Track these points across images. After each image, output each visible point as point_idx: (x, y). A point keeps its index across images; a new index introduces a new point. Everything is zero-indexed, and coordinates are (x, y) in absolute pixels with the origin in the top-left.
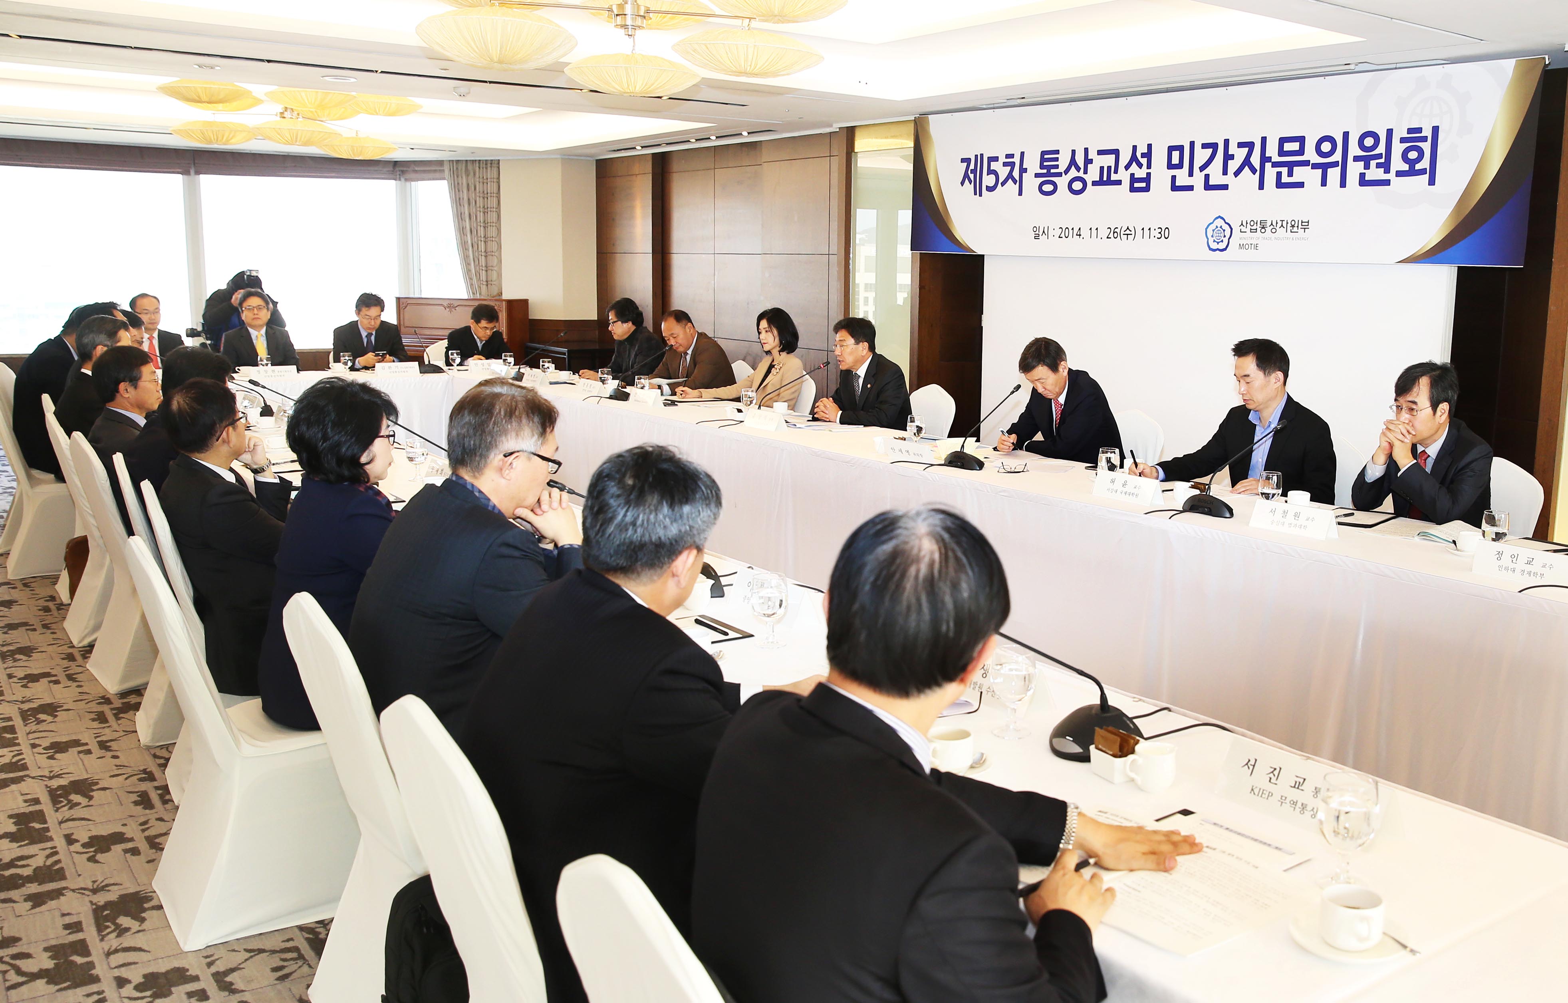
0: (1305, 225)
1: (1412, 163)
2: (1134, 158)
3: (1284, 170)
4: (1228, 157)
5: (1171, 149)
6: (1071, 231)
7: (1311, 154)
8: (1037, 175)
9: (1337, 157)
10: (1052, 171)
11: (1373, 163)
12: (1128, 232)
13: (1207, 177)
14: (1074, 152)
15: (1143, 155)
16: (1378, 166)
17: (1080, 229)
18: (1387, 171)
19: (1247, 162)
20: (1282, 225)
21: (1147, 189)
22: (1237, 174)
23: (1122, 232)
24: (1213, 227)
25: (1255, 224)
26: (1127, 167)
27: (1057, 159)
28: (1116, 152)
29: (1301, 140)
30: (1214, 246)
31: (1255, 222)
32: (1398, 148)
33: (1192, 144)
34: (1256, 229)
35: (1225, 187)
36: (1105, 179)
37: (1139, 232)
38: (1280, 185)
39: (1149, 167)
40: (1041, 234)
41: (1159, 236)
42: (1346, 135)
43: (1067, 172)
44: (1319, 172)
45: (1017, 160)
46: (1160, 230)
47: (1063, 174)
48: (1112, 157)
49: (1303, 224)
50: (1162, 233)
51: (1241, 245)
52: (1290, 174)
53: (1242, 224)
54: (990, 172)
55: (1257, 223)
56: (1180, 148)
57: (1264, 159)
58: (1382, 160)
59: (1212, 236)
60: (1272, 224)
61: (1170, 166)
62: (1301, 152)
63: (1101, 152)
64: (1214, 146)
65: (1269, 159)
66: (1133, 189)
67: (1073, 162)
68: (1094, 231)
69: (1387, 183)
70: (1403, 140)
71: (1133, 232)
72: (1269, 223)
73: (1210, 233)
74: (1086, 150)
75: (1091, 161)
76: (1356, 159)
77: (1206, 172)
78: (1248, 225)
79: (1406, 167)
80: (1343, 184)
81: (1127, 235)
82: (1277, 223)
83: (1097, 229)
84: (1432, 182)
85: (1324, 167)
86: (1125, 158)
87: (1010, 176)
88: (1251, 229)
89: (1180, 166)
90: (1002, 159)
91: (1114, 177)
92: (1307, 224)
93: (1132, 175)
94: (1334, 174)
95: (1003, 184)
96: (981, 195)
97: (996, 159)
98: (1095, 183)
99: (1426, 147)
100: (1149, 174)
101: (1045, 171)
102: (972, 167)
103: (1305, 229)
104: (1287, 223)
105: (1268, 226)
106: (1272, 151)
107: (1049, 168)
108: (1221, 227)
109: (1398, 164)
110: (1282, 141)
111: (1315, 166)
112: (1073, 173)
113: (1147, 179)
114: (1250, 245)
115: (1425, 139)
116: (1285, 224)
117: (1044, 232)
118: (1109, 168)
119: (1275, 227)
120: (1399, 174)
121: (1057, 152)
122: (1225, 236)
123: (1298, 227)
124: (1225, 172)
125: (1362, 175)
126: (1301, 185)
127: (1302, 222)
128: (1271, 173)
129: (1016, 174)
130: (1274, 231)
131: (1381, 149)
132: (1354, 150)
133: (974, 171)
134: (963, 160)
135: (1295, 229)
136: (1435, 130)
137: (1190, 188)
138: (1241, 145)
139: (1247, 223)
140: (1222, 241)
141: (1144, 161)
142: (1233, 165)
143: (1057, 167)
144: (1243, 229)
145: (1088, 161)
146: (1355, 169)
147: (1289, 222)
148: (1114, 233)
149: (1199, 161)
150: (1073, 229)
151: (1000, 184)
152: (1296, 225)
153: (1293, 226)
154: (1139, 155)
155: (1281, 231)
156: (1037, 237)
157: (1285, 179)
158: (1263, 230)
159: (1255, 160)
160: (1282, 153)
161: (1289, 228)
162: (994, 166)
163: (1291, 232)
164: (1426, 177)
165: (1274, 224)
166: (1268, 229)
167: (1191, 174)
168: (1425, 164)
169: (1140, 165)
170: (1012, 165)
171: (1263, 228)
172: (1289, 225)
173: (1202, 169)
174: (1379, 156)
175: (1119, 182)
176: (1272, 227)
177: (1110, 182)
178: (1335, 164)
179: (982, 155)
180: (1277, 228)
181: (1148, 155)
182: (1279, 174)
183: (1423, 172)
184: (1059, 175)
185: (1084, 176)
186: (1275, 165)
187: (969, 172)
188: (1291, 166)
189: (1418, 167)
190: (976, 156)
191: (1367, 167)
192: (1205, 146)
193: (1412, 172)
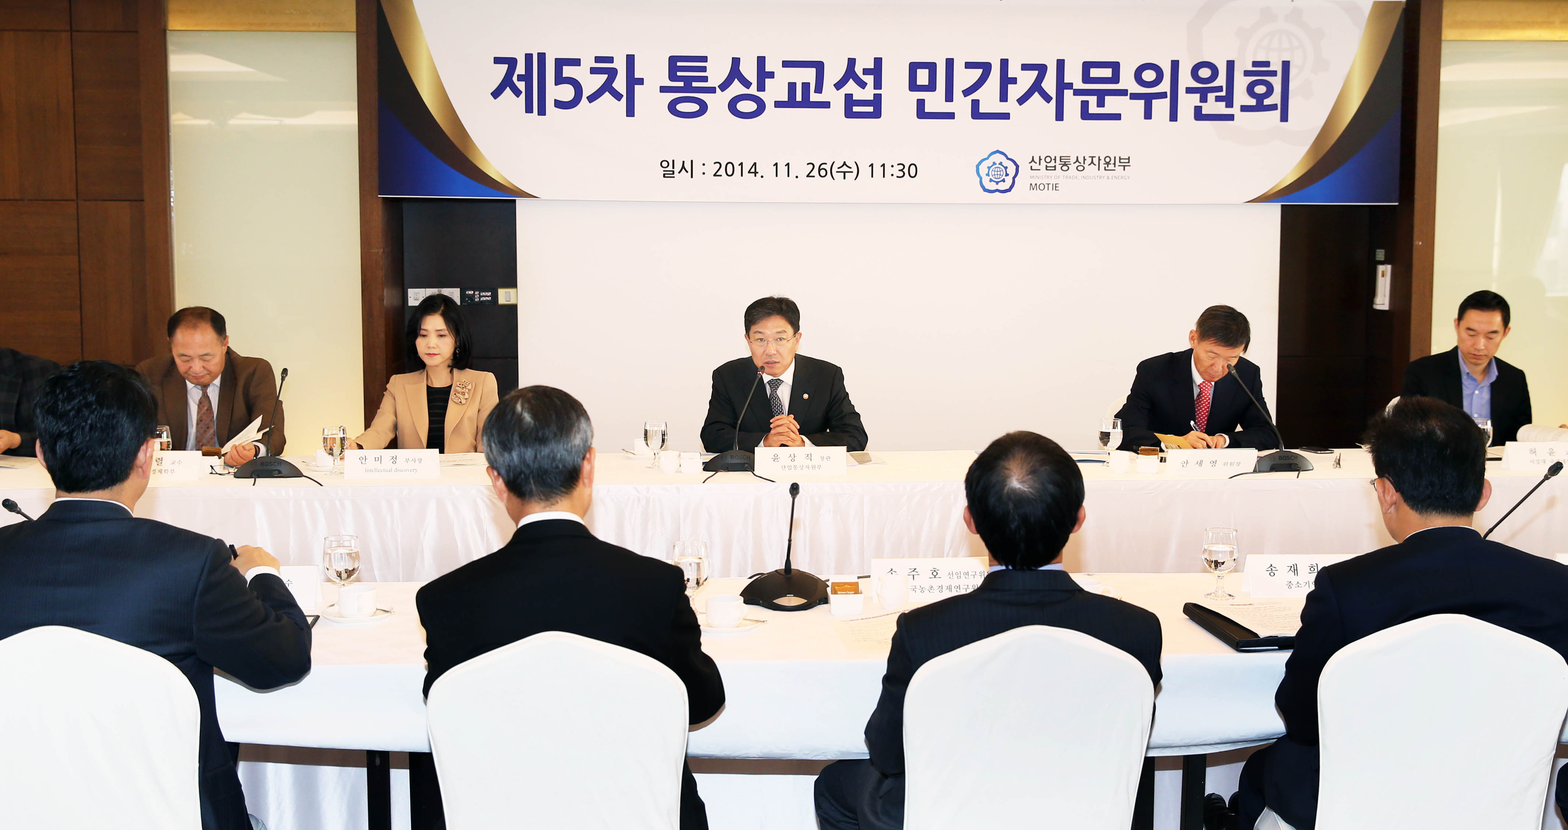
0: (1125, 163)
1: (1260, 98)
2: (850, 73)
3: (1093, 100)
4: (1006, 81)
5: (914, 67)
6: (738, 169)
7: (1127, 82)
8: (663, 89)
9: (1165, 86)
10: (695, 84)
11: (1211, 96)
12: (845, 169)
13: (975, 104)
14: (736, 62)
15: (866, 72)
16: (1218, 99)
17: (755, 164)
18: (1230, 105)
19: (1036, 87)
20: (1092, 162)
21: (877, 114)
22: (1022, 101)
23: (835, 169)
24: (989, 163)
25: (1053, 161)
26: (839, 85)
27: (704, 69)
28: (819, 67)
29: (1115, 66)
30: (992, 186)
31: (1053, 158)
32: (1241, 83)
33: (950, 63)
34: (1055, 166)
35: (1006, 116)
36: (799, 98)
37: (865, 171)
38: (1086, 115)
39: (878, 85)
40: (677, 169)
41: (901, 174)
42: (1175, 65)
43: (724, 86)
44: (1141, 103)
45: (620, 65)
46: (901, 167)
47: (718, 89)
48: (813, 71)
49: (1122, 161)
50: (906, 170)
51: (1033, 185)
52: (1101, 104)
53: (1033, 160)
54: (560, 80)
55: (1055, 159)
56: (931, 67)
57: (1062, 86)
58: (1223, 94)
59: (988, 175)
60: (1077, 160)
61: (914, 86)
62: (1115, 79)
63: (786, 64)
64: (986, 67)
65: (1070, 86)
66: (849, 114)
67: (735, 73)
68: (782, 169)
69: (1231, 117)
70: (1247, 73)
71: (854, 169)
72: (1073, 159)
73: (983, 170)
74: (761, 61)
75: (771, 75)
76: (1189, 90)
77: (974, 96)
78: (1043, 162)
79: (1253, 102)
80: (1173, 117)
81: (845, 173)
82: (1085, 160)
83: (788, 165)
84: (1284, 118)
85: (1148, 99)
86: (833, 74)
87: (607, 87)
88: (1047, 166)
89: (931, 87)
90: (588, 62)
91: (814, 97)
92: (1127, 161)
93: (848, 97)
94: (1161, 107)
95: (592, 98)
96: (542, 112)
97: (576, 62)
98: (778, 104)
99: (1276, 82)
100: (878, 98)
101: (681, 84)
102: (520, 69)
103: (1124, 166)
104: (1099, 160)
105: (1072, 163)
106: (1073, 76)
107: (688, 80)
108: (1001, 164)
109: (1241, 97)
110: (1087, 66)
111: (1134, 96)
112: (736, 88)
113: (877, 102)
114: (1046, 186)
115: (1274, 73)
116: (1096, 161)
117: (683, 167)
118: (806, 86)
119: (1082, 164)
120: (1244, 109)
121: (704, 59)
122: (1007, 175)
123: (1115, 164)
124: (1004, 97)
125: (1198, 110)
126: (1117, 117)
127: (1120, 159)
128: (1072, 103)
129: (620, 84)
130: (1080, 168)
131: (1221, 81)
132: (1186, 80)
133: (527, 78)
134: (498, 61)
135: (1111, 167)
136: (1286, 65)
137: (951, 116)
138: (1025, 67)
139: (1040, 159)
140: (1004, 181)
141: (869, 79)
142: (1015, 92)
143: (705, 79)
144: (1035, 166)
145: (764, 75)
146: (1188, 103)
147: (1102, 158)
148: (820, 170)
149: (959, 85)
150: (741, 164)
151: (584, 100)
152: (1112, 162)
153: (1108, 163)
154: (859, 70)
155: (1091, 170)
156: (668, 174)
157: (1093, 109)
158: (1065, 168)
159: (1049, 84)
160: (1086, 78)
161: (1102, 166)
162: (568, 71)
163: (1105, 169)
164: (1277, 113)
165: (1081, 160)
166: (1073, 167)
167: (949, 97)
168: (1275, 98)
169: (862, 85)
170: (612, 74)
171: (1065, 165)
172: (1102, 162)
173: (967, 92)
174: (1220, 89)
175: (826, 105)
176: (1077, 164)
177: (807, 103)
178: (1162, 95)
179: (542, 57)
180: (1086, 166)
181: (876, 70)
182: (1085, 105)
183: (1273, 107)
184: (712, 90)
185: (760, 94)
186: (1077, 92)
187: (515, 79)
188: (1101, 97)
189: (1267, 102)
190: (529, 57)
191: (1204, 99)
192: (969, 65)
193: (1259, 107)
